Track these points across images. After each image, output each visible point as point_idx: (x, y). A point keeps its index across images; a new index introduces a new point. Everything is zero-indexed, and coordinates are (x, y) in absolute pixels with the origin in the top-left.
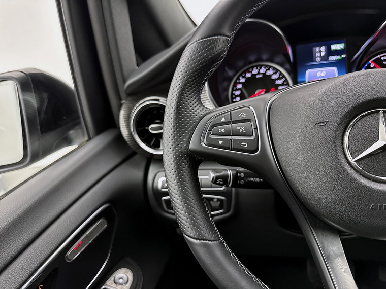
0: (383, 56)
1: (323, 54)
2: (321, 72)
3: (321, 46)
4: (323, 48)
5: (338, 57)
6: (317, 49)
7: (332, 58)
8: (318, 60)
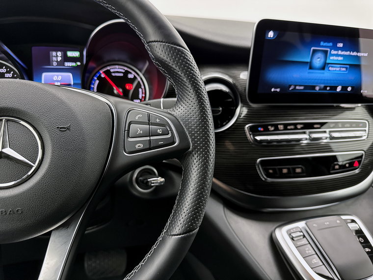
0: (112, 68)
1: (59, 59)
2: (58, 77)
3: (57, 51)
4: (59, 54)
5: (74, 64)
6: (54, 53)
7: (68, 64)
8: (55, 64)
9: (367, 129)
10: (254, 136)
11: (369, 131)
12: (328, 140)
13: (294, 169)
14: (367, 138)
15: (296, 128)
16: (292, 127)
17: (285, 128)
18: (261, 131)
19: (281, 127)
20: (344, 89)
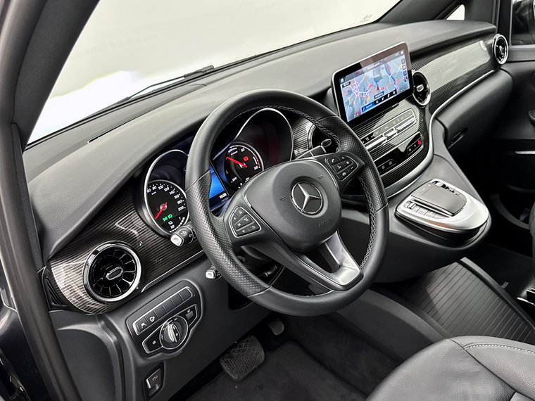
9: (414, 115)
11: (416, 116)
14: (417, 121)
17: (370, 139)
20: (391, 94)
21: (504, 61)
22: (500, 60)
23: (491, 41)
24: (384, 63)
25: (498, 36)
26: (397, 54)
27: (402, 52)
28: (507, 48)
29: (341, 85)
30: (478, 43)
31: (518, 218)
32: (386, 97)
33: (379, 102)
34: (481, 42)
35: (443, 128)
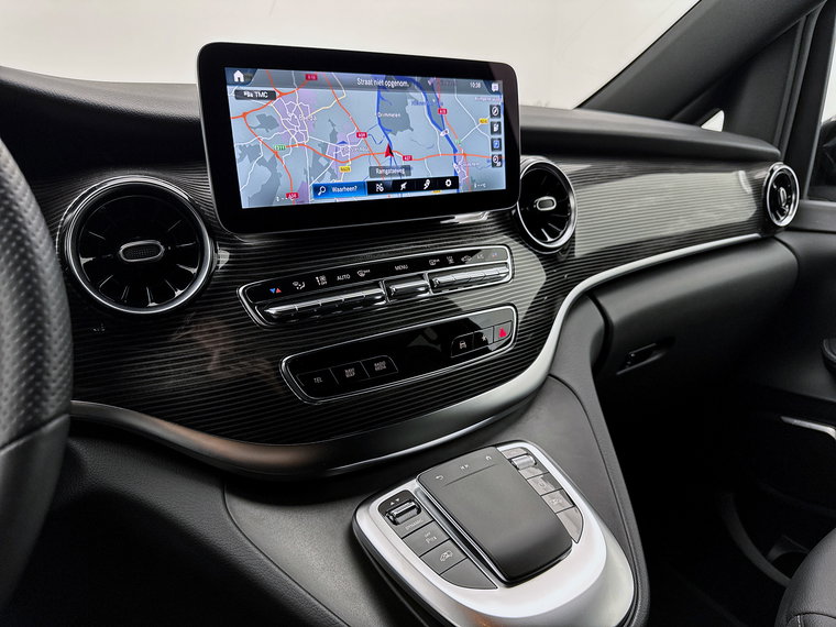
9: (509, 261)
10: (262, 308)
11: (513, 265)
12: (431, 293)
13: (370, 366)
14: (513, 278)
15: (355, 278)
16: (348, 276)
17: (332, 281)
18: (276, 295)
19: (322, 280)
20: (438, 183)
21: (786, 221)
22: (778, 219)
23: (762, 174)
24: (423, 88)
25: (778, 167)
26: (478, 84)
27: (495, 87)
28: (796, 197)
29: (231, 90)
30: (734, 173)
31: (765, 554)
32: (416, 184)
33: (386, 191)
34: (742, 173)
35: (600, 321)
